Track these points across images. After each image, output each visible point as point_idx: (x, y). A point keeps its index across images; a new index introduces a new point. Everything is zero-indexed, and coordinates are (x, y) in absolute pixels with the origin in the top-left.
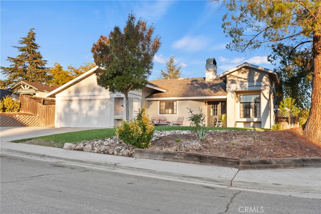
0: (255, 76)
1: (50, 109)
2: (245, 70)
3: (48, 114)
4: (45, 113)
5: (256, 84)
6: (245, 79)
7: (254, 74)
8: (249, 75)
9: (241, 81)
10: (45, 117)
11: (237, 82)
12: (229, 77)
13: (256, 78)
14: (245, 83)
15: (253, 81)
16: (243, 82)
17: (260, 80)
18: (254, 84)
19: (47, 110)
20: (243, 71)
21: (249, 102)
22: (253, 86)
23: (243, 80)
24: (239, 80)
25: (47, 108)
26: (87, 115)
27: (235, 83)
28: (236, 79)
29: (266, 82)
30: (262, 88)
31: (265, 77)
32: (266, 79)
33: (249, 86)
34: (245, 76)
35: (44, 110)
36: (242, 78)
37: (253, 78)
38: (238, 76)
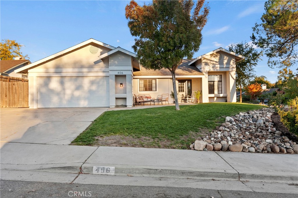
0: (225, 60)
1: (14, 86)
2: (216, 55)
3: (12, 93)
4: (8, 92)
5: (226, 66)
6: (216, 62)
7: (224, 58)
8: (220, 59)
9: (213, 64)
10: (8, 96)
11: (210, 64)
12: (203, 60)
13: (225, 61)
14: (216, 66)
15: (223, 64)
16: (215, 64)
17: (228, 63)
18: (224, 66)
19: (9, 88)
20: (214, 55)
21: (213, 81)
22: (223, 68)
23: (214, 63)
24: (212, 62)
25: (9, 85)
26: (72, 95)
27: (208, 65)
28: (209, 62)
29: (233, 65)
30: (230, 70)
31: (232, 61)
32: (233, 63)
33: (219, 68)
34: (217, 59)
35: (6, 88)
36: (214, 61)
37: (223, 61)
38: (211, 59)
